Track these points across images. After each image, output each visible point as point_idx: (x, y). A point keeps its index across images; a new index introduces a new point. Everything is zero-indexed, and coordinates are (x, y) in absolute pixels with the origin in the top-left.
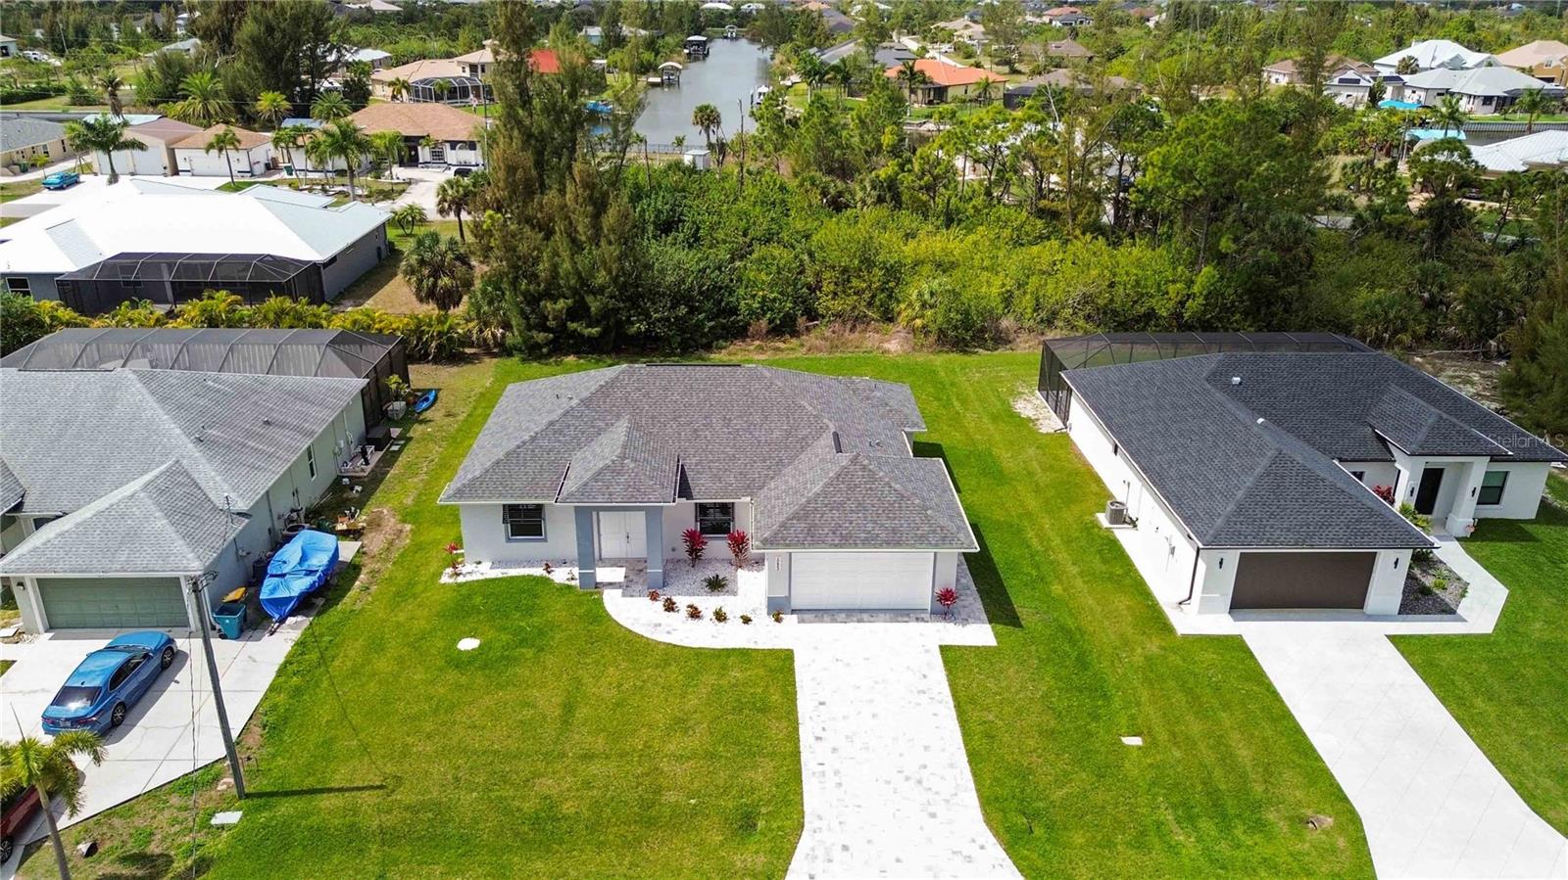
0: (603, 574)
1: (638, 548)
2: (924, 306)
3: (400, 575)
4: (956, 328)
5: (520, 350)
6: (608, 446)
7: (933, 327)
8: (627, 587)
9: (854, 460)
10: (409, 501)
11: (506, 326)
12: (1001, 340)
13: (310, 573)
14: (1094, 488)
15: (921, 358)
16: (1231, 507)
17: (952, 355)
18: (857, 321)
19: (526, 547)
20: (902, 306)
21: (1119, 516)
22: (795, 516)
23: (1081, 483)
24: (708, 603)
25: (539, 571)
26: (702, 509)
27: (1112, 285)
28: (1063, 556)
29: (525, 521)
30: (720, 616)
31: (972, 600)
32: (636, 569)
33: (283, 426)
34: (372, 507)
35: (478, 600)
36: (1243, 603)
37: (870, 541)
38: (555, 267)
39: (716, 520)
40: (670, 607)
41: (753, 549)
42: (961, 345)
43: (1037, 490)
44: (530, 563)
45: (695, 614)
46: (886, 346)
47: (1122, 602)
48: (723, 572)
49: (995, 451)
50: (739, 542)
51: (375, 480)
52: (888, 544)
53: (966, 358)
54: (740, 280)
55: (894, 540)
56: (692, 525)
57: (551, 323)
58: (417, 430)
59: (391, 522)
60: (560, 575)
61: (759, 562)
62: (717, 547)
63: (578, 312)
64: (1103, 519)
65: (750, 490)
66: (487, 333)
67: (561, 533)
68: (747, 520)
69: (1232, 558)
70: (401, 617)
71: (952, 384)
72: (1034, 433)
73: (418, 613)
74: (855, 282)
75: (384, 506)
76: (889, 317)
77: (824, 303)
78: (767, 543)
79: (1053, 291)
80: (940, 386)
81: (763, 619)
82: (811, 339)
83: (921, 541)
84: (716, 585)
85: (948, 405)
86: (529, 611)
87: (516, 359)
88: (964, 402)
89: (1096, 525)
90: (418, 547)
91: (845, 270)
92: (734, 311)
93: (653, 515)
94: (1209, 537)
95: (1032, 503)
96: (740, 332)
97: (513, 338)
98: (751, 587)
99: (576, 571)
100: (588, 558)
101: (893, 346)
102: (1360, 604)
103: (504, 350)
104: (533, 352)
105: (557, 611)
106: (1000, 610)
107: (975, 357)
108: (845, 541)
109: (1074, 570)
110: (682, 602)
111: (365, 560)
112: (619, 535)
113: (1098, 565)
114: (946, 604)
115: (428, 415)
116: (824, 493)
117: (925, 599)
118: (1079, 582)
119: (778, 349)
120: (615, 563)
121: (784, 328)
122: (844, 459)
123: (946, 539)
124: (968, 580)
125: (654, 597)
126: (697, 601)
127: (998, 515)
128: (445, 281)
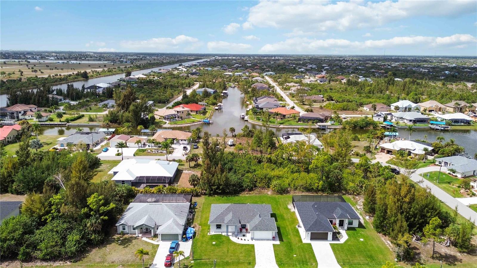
0: (229, 234)
1: (234, 230)
2: (275, 186)
3: (202, 234)
4: (280, 190)
5: (208, 194)
6: (229, 217)
7: (276, 190)
8: (232, 235)
9: (262, 219)
10: (199, 222)
11: (206, 190)
12: (288, 192)
13: (192, 233)
14: (297, 221)
15: (274, 196)
16: (310, 226)
17: (279, 195)
18: (263, 188)
19: (219, 230)
20: (271, 186)
21: (299, 226)
22: (254, 227)
23: (295, 221)
24: (243, 238)
25: (221, 233)
26: (242, 225)
27: (307, 183)
28: (291, 232)
29: (219, 227)
30: (245, 240)
31: (278, 238)
32: (233, 233)
33: (183, 212)
34: (194, 223)
35: (214, 237)
36: (312, 239)
37: (264, 230)
38: (215, 181)
39: (244, 227)
40: (238, 238)
41: (249, 230)
42: (281, 194)
43: (289, 222)
44: (219, 232)
45: (242, 239)
46: (268, 193)
47: (297, 239)
48: (245, 234)
49: (284, 215)
50: (247, 230)
51: (193, 219)
52: (266, 231)
53: (282, 196)
54: (243, 181)
55: (267, 230)
56: (241, 227)
57: (213, 190)
58: (196, 210)
59: (198, 226)
60: (223, 234)
61: (249, 232)
62: (244, 230)
63: (218, 188)
64: (297, 226)
65: (248, 222)
66: (203, 191)
67: (224, 228)
68: (248, 227)
69: (310, 233)
70: (204, 239)
71: (279, 201)
72: (290, 211)
73: (206, 239)
74: (263, 181)
75: (196, 223)
76: (269, 187)
77: (257, 184)
78: (251, 230)
79: (297, 184)
80: (277, 202)
81: (250, 240)
82: (256, 192)
83: (270, 230)
84: (244, 236)
85: (277, 206)
86: (221, 239)
87: (207, 196)
88: (280, 206)
89: (296, 227)
90: (203, 230)
91: (262, 178)
92: (242, 187)
93: (236, 226)
94: (307, 230)
95: (288, 224)
96: (243, 190)
97: (207, 192)
98: (249, 236)
99: (226, 233)
100: (227, 232)
101: (269, 193)
102: (327, 239)
103: (205, 194)
104: (210, 195)
105: (224, 239)
106: (281, 239)
107: (283, 196)
108: (261, 230)
109: (292, 234)
110: (240, 238)
111: (196, 231)
112: (231, 229)
113: (295, 233)
114: (274, 239)
115: (196, 207)
116: (258, 224)
117: (271, 238)
118: (292, 236)
119: (250, 194)
120: (230, 232)
121: (251, 190)
122: (261, 219)
123: (273, 230)
124: (277, 235)
125: (236, 237)
126: (241, 238)
127: (283, 226)
128: (196, 182)
